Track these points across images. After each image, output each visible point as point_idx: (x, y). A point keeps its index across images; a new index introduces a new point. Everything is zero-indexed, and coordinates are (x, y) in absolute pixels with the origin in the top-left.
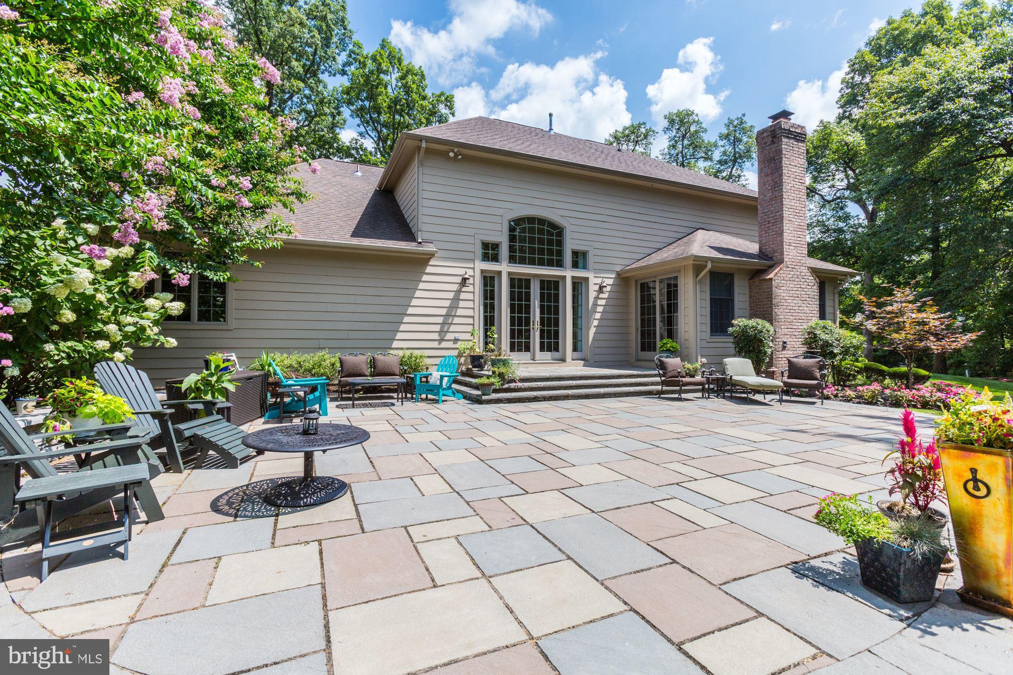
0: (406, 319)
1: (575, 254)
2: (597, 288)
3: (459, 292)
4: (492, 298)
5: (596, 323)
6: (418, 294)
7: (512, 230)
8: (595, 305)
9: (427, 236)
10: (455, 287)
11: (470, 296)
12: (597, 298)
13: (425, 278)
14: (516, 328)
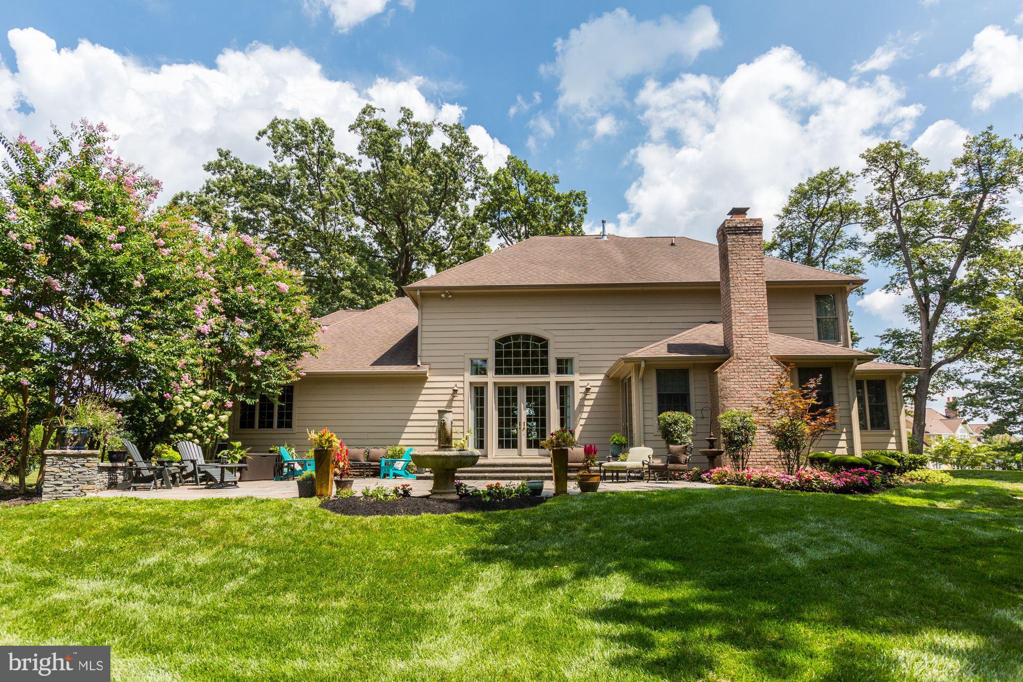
0: (409, 423)
1: (559, 361)
2: (583, 390)
3: (451, 400)
4: (482, 404)
5: (582, 422)
6: (418, 404)
7: (497, 346)
8: (582, 405)
9: (425, 360)
10: (448, 397)
11: (461, 404)
12: (584, 399)
13: (424, 391)
14: (504, 428)
